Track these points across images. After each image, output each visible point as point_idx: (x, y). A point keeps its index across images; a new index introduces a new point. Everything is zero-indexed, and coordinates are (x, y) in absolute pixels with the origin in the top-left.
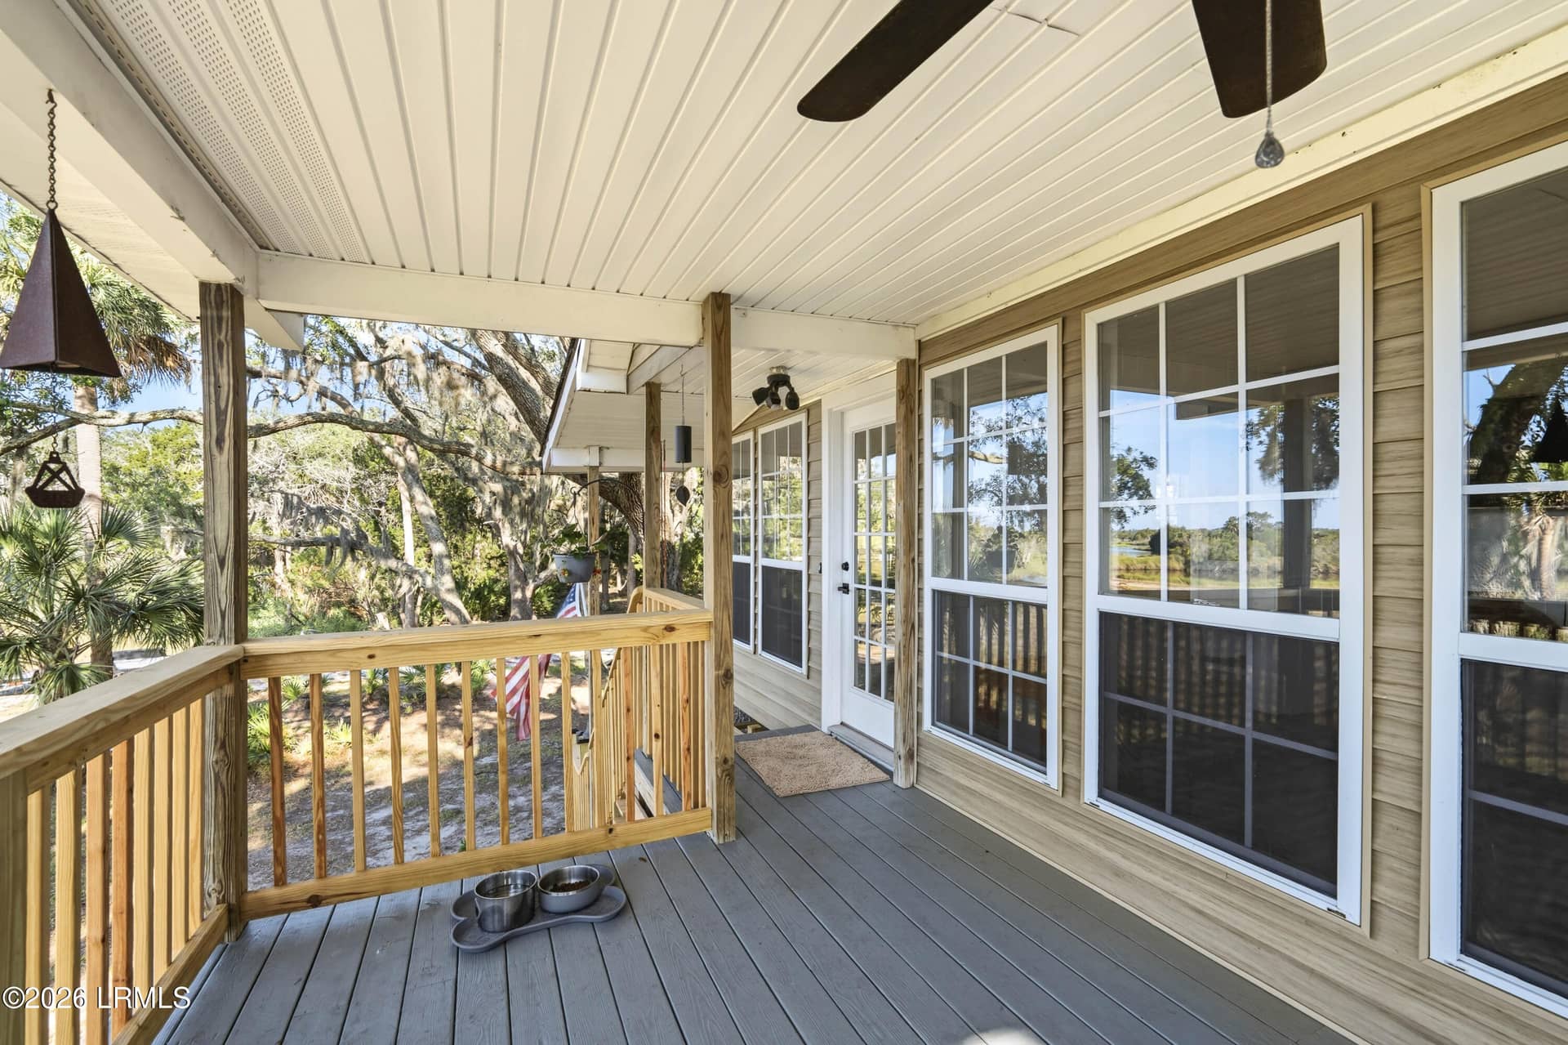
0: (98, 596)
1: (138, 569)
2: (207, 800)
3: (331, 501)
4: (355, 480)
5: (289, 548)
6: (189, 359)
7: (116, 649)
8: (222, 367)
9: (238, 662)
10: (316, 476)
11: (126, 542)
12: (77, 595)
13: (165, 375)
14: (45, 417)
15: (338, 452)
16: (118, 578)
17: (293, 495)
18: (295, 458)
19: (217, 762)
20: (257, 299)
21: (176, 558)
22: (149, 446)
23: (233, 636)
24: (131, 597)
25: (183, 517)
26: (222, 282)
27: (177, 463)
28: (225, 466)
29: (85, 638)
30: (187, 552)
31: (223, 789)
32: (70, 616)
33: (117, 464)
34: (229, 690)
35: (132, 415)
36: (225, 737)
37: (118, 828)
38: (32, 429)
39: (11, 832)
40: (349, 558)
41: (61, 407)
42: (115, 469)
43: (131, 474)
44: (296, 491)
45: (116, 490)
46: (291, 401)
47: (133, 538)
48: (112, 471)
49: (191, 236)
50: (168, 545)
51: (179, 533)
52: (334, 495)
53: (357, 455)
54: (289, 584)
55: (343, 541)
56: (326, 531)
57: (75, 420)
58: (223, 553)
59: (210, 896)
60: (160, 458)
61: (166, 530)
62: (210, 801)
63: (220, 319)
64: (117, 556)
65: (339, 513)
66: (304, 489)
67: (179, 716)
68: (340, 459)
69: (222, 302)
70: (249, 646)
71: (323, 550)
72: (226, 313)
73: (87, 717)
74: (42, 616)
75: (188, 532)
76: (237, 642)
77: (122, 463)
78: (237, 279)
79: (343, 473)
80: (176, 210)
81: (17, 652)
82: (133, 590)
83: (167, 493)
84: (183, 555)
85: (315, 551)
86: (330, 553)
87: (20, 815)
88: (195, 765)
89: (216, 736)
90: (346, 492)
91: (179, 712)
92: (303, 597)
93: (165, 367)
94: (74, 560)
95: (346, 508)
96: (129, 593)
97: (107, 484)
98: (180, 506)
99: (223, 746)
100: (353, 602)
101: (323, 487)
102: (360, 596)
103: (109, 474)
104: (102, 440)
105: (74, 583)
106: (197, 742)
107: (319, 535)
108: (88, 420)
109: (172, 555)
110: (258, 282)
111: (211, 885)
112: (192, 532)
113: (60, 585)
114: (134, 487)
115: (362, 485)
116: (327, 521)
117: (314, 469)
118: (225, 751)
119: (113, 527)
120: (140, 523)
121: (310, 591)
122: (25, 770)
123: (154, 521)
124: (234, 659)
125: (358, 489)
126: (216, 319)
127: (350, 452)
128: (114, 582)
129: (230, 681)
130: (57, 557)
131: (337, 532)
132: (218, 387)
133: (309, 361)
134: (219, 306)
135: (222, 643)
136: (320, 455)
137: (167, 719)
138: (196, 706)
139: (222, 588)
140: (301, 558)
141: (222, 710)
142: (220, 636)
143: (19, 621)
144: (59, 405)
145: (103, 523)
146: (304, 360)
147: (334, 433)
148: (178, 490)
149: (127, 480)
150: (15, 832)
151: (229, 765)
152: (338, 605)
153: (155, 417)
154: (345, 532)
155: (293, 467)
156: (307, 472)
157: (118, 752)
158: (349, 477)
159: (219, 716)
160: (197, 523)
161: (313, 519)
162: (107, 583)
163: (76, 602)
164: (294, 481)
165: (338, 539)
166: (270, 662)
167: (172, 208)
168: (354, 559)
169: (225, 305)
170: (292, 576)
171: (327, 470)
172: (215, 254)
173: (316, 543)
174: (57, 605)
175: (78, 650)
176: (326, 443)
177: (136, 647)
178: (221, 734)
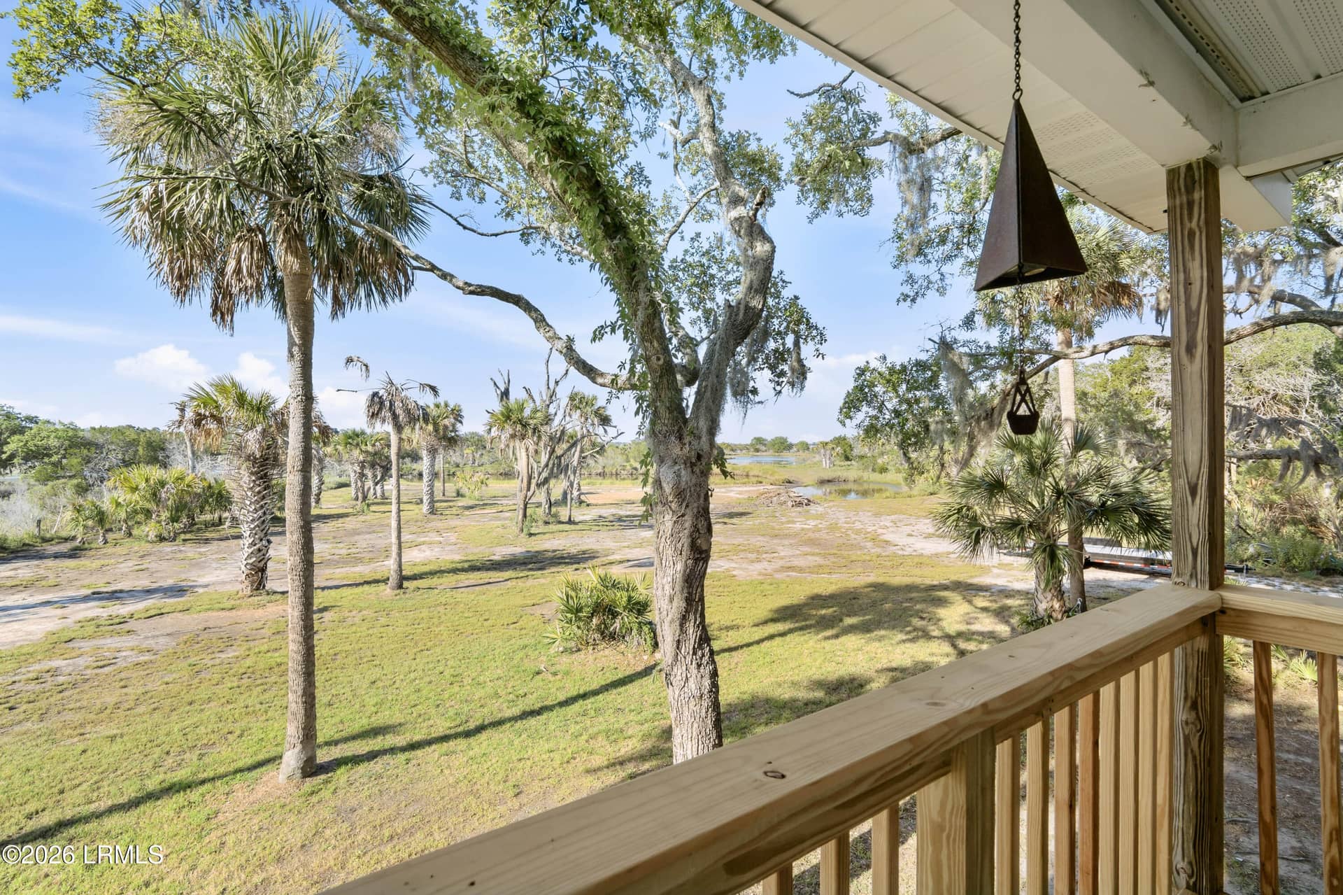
0: (1072, 495)
1: (1100, 475)
2: (1175, 762)
3: (1286, 412)
4: (1316, 387)
5: (1235, 460)
6: (1141, 294)
7: (1086, 535)
8: (1193, 259)
9: (1213, 615)
10: (1266, 386)
11: (1092, 452)
12: (1059, 493)
13: (1120, 312)
14: (1037, 357)
15: (1293, 359)
16: (1086, 481)
17: (1241, 407)
18: (1241, 371)
19: (1187, 723)
20: (1236, 167)
21: (1130, 466)
22: (1109, 374)
23: (1207, 579)
24: (1094, 498)
25: (1136, 431)
26: (1194, 159)
27: (1130, 385)
28: (1196, 378)
29: (1064, 526)
30: (1139, 461)
31: (1194, 758)
32: (1055, 510)
33: (1086, 390)
34: (1202, 643)
35: (1095, 347)
36: (1196, 698)
37: (1084, 780)
38: (1028, 368)
39: (979, 788)
40: (1313, 473)
41: (1047, 349)
42: (1085, 394)
43: (1095, 398)
44: (1243, 403)
45: (1085, 411)
46: (1240, 314)
47: (1097, 449)
48: (1082, 397)
49: (1163, 103)
50: (1122, 454)
51: (1131, 445)
52: (1287, 405)
53: (1321, 360)
54: (1235, 496)
55: (1303, 454)
56: (1279, 443)
57: (1056, 358)
58: (1194, 480)
59: (1178, 873)
60: (1117, 383)
61: (1121, 443)
62: (1179, 764)
63: (1190, 204)
64: (1086, 462)
65: (1295, 424)
66: (1250, 401)
67: (1146, 670)
68: (1296, 367)
69: (1194, 182)
70: (1228, 595)
71: (1277, 464)
72: (1198, 195)
73: (1052, 673)
74: (1037, 505)
75: (1140, 444)
76: (1212, 588)
77: (1089, 390)
78: (1214, 147)
79: (1300, 380)
80: (1144, 73)
81: (1022, 529)
82: (1097, 492)
83: (1124, 411)
84: (1135, 463)
85: (1266, 464)
86: (1286, 467)
87: (988, 773)
88: (1162, 721)
89: (1186, 691)
90: (1305, 400)
91: (1146, 665)
92: (1249, 508)
93: (1120, 305)
94: (1057, 466)
95: (1303, 416)
96: (1093, 495)
97: (1079, 407)
98: (1133, 421)
99: (1194, 706)
100: (1313, 521)
101: (1274, 398)
102: (1323, 514)
103: (1080, 399)
104: (1076, 373)
105: (1057, 483)
106: (1165, 696)
107: (1269, 447)
108: (1065, 356)
109: (1126, 463)
110: (1237, 145)
111: (1180, 863)
112: (1143, 444)
113: (1047, 484)
114: (1098, 409)
115: (1327, 392)
116: (1282, 432)
117: (1262, 380)
118: (1197, 714)
119: (1082, 441)
120: (1101, 438)
121: (1260, 506)
122: (992, 728)
123: (1113, 434)
124: (1211, 611)
125: (1322, 397)
126: (1185, 206)
127: (1310, 359)
128: (1084, 484)
129: (1204, 633)
130: (1045, 464)
131: (1296, 444)
132: (1188, 283)
133: (1267, 264)
134: (1190, 190)
135: (1193, 585)
136: (1271, 365)
137: (1133, 673)
138: (1164, 660)
139: (1194, 520)
140: (1249, 471)
141: (1193, 664)
142: (1191, 576)
143: (1025, 508)
144: (1046, 348)
145: (1075, 437)
146: (1260, 264)
147: (1288, 340)
148: (1132, 408)
149: (1093, 402)
150: (983, 789)
151: (1202, 731)
152: (1295, 522)
153: (1113, 347)
154: (1305, 444)
155: (1239, 379)
156: (1255, 383)
157: (1084, 705)
158: (1308, 384)
159: (1190, 671)
160: (1148, 436)
161: (1264, 432)
162: (1078, 485)
163: (1058, 498)
164: (1240, 394)
165: (1297, 452)
166: (1255, 621)
167: (1141, 72)
168: (1319, 474)
169: (1197, 185)
170: (1239, 488)
171: (1280, 380)
172: (1189, 120)
173: (1268, 456)
174: (1046, 500)
175: (1061, 534)
176: (1279, 351)
177: (1099, 537)
178: (1192, 692)
